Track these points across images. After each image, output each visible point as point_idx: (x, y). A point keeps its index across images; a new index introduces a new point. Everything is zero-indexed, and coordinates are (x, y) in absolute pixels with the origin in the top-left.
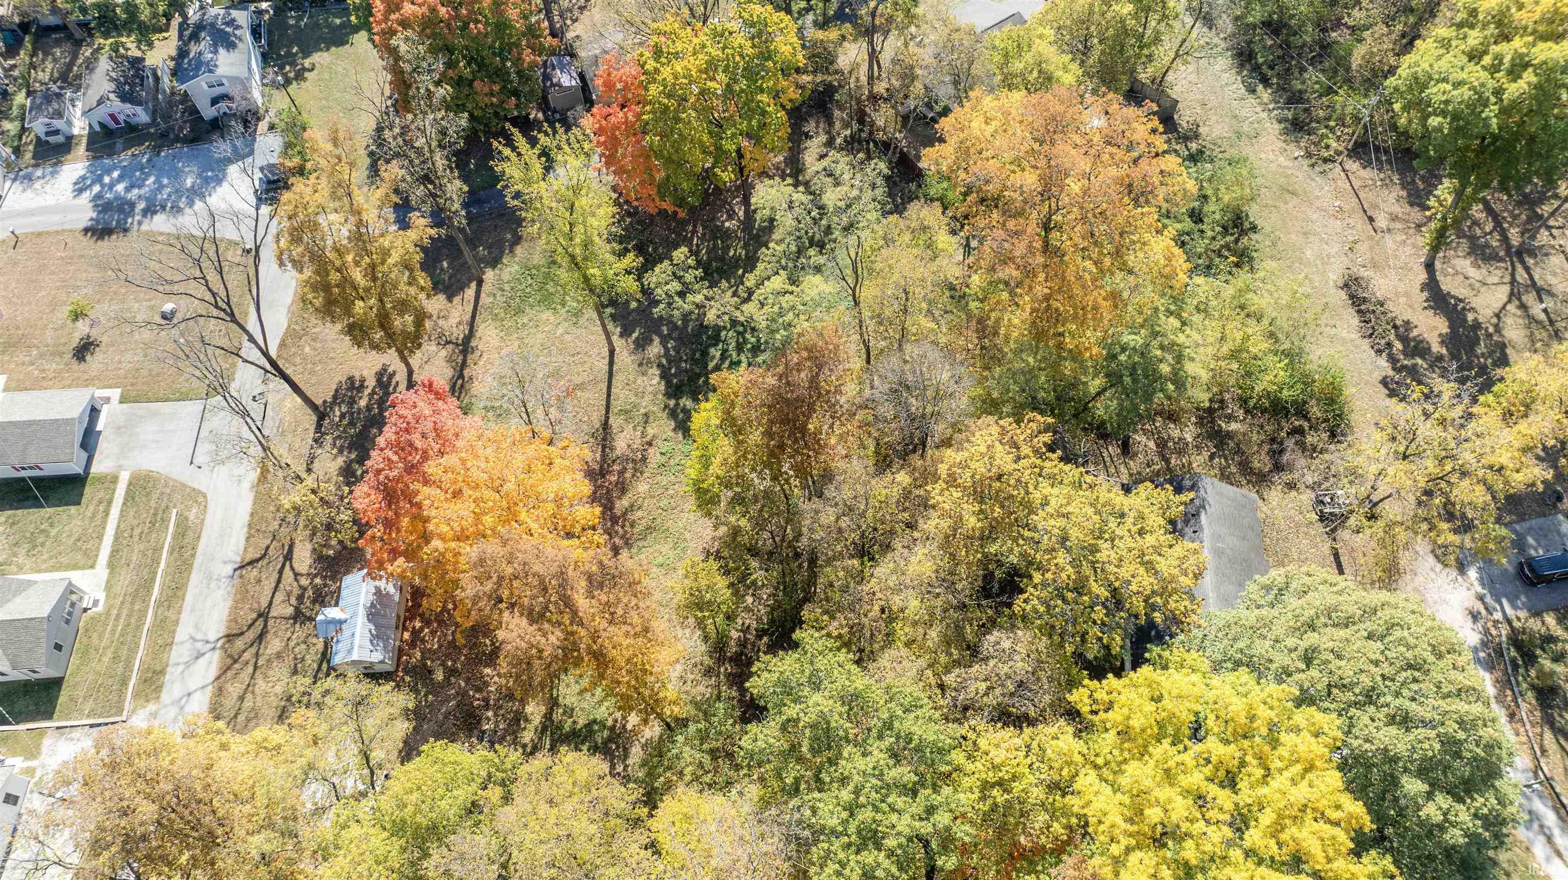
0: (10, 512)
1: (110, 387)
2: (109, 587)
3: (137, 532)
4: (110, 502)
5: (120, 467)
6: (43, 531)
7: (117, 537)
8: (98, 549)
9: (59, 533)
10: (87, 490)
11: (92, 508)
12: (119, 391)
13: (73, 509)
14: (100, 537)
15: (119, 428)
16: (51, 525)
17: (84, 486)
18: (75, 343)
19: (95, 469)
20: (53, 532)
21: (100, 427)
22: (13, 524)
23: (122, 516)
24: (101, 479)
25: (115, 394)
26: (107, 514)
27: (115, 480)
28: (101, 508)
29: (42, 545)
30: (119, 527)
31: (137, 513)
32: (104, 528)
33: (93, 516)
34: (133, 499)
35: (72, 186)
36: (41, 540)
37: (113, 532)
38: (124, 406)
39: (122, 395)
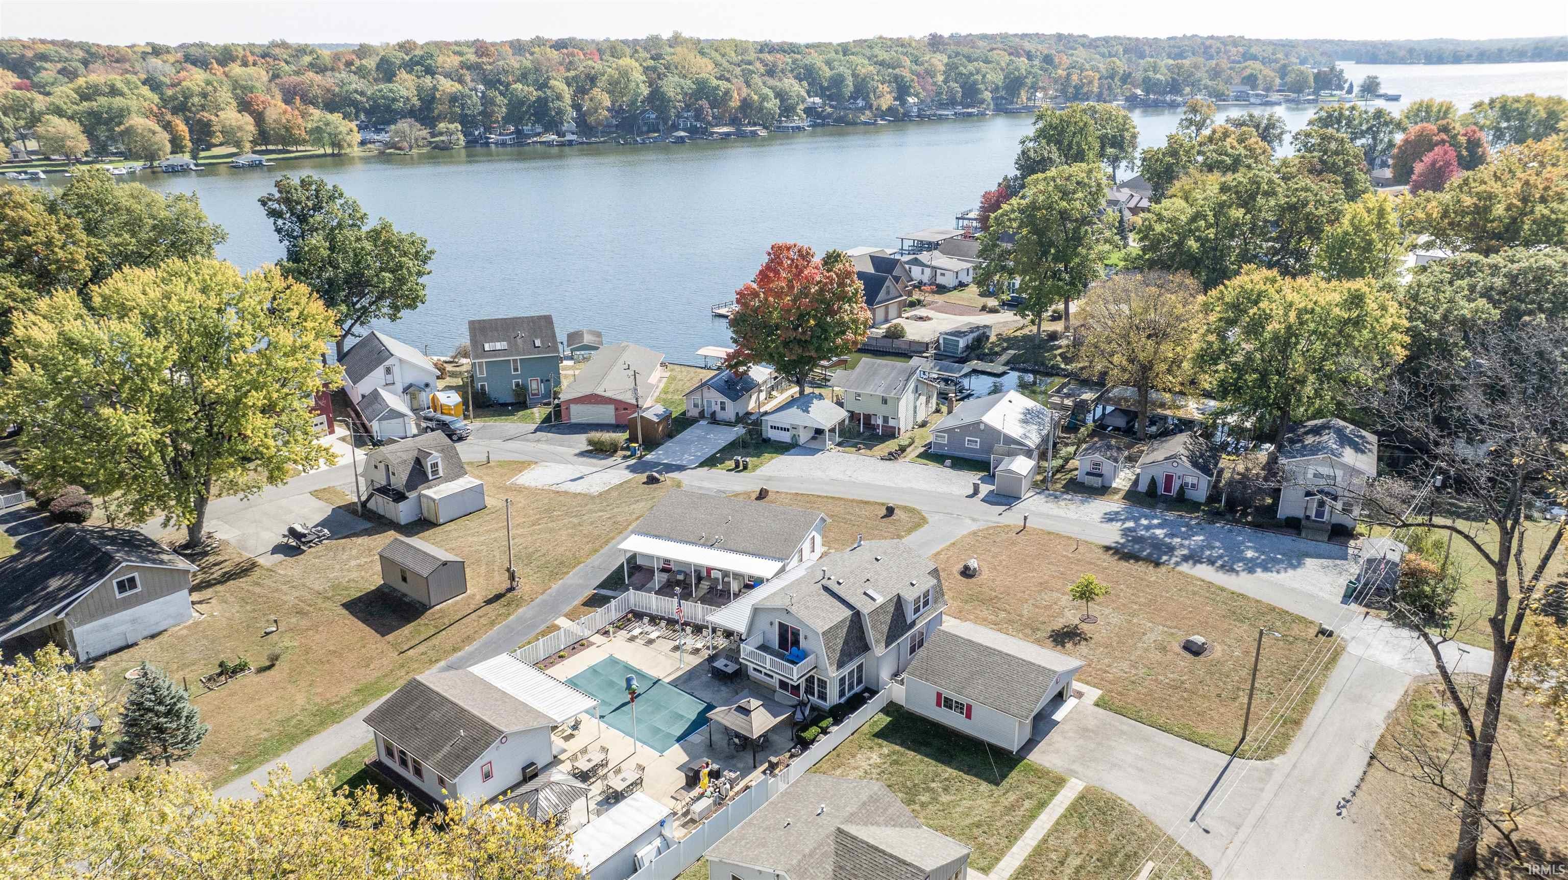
0: (897, 748)
1: (1087, 683)
4: (1042, 805)
5: (1074, 773)
6: (928, 789)
7: (1039, 851)
8: (1002, 853)
9: (955, 804)
10: (1014, 774)
11: (1012, 797)
12: (1100, 692)
13: (984, 787)
14: (1012, 839)
15: (1086, 730)
16: (946, 790)
17: (1012, 768)
18: (1058, 624)
19: (1035, 757)
20: (945, 798)
21: (1058, 716)
22: (895, 762)
23: (1057, 829)
24: (1040, 773)
25: (1093, 694)
26: (1032, 816)
27: (1060, 782)
28: (1027, 804)
29: (923, 805)
30: (1045, 840)
31: (1081, 839)
32: (1022, 831)
33: (1012, 808)
34: (1081, 817)
35: (1101, 515)
36: (923, 799)
37: (1034, 843)
38: (1101, 711)
39: (1101, 698)
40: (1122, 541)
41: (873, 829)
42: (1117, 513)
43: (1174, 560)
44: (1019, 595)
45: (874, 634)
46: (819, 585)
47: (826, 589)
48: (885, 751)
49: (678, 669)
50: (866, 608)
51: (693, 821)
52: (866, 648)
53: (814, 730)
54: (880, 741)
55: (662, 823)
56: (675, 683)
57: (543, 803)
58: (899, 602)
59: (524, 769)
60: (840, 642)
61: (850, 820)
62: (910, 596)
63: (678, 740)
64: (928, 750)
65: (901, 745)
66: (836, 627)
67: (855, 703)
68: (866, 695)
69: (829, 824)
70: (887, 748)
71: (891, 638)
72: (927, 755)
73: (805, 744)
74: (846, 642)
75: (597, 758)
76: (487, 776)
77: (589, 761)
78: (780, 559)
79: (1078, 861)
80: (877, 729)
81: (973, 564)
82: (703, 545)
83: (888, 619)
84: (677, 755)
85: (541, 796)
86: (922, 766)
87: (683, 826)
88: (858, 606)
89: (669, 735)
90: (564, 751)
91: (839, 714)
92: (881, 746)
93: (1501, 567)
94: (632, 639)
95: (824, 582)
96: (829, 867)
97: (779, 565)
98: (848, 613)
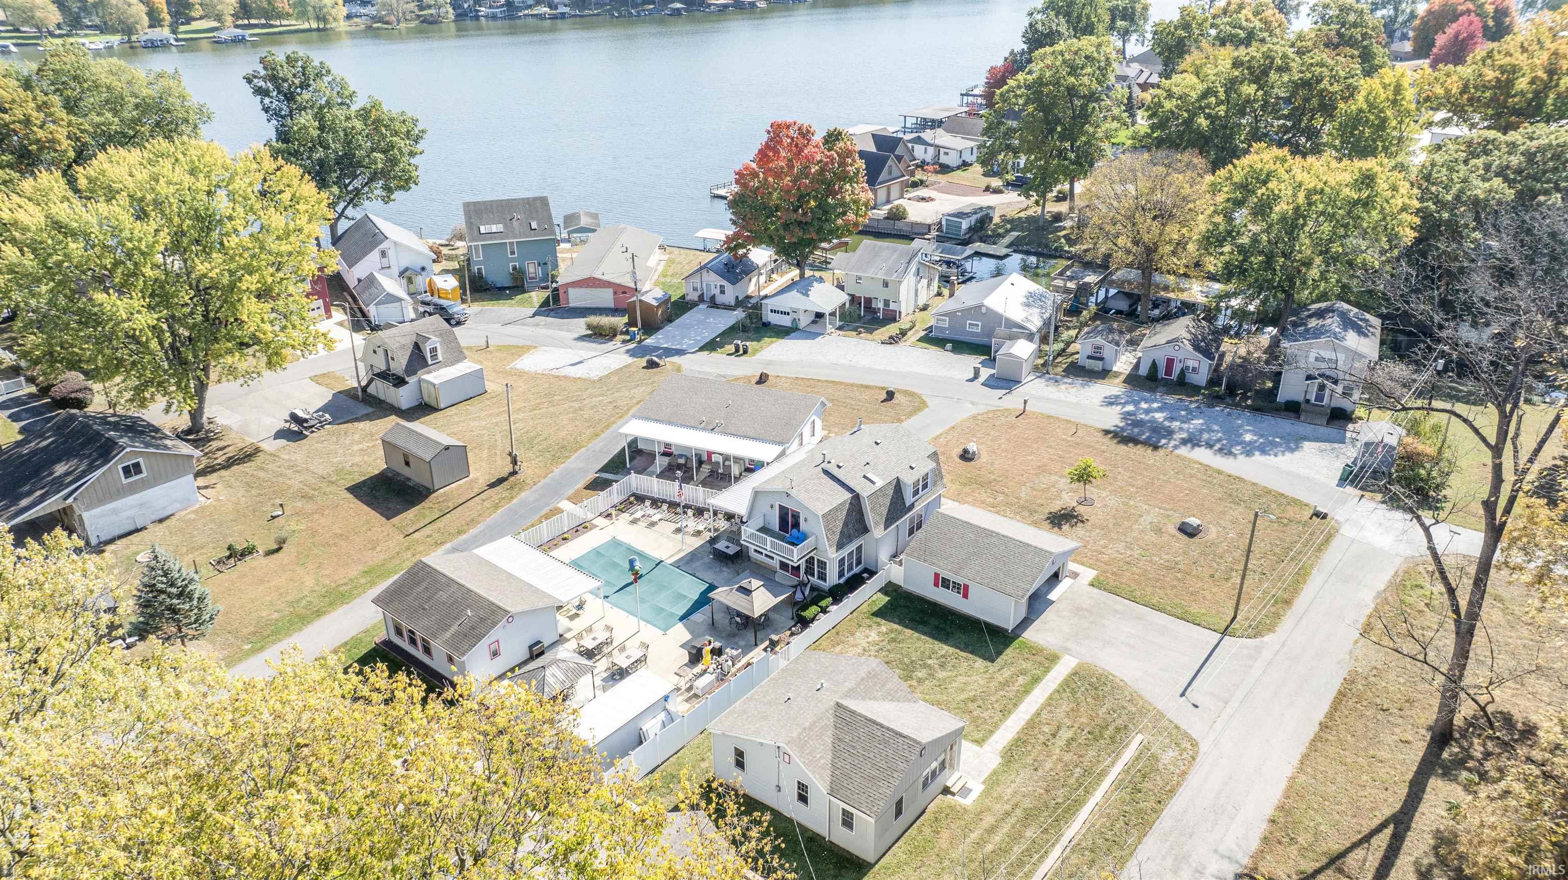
0: (896, 626)
1: (1082, 564)
2: (993, 781)
3: (1065, 734)
4: (1036, 680)
5: (1067, 651)
6: (925, 666)
7: (1032, 725)
8: (996, 726)
9: (953, 679)
10: (1009, 652)
11: (1007, 673)
12: (1095, 573)
13: (980, 663)
14: (1006, 713)
15: (1080, 609)
16: (942, 666)
17: (1007, 646)
18: (1055, 507)
19: (1030, 635)
20: (941, 674)
21: (1053, 596)
22: (893, 640)
23: (1050, 703)
24: (1034, 651)
25: (1088, 574)
26: (1026, 691)
27: (1053, 659)
28: (1021, 680)
29: (920, 681)
30: (1038, 714)
31: (1074, 712)
32: (1015, 705)
33: (1005, 684)
34: (1074, 692)
35: (1101, 399)
36: (920, 675)
37: (1028, 717)
38: (1096, 590)
39: (1097, 578)
40: (1122, 424)
41: (871, 703)
42: (1117, 397)
43: (1172, 443)
44: (1018, 478)
45: (874, 517)
46: (819, 468)
47: (826, 472)
48: (884, 629)
49: (680, 551)
50: (865, 491)
51: (696, 696)
52: (865, 530)
53: (814, 609)
54: (878, 620)
55: (666, 698)
56: (677, 565)
57: (550, 679)
58: (898, 486)
59: (531, 647)
60: (840, 524)
61: (850, 693)
62: (909, 479)
63: (682, 619)
64: (926, 629)
65: (899, 624)
66: (836, 509)
67: (854, 583)
68: (865, 575)
69: (829, 699)
70: (885, 626)
71: (889, 522)
72: (924, 634)
73: (805, 623)
74: (846, 524)
75: (602, 636)
76: (495, 654)
77: (594, 639)
78: (780, 443)
79: (1070, 734)
80: (876, 609)
81: (972, 447)
82: (704, 429)
83: (887, 502)
84: (680, 633)
85: (548, 672)
86: (919, 644)
87: (687, 701)
88: (858, 489)
89: (672, 614)
90: (570, 630)
91: (838, 594)
92: (879, 625)
93: (1497, 451)
94: (634, 522)
95: (824, 465)
96: (828, 739)
97: (778, 449)
98: (848, 496)
